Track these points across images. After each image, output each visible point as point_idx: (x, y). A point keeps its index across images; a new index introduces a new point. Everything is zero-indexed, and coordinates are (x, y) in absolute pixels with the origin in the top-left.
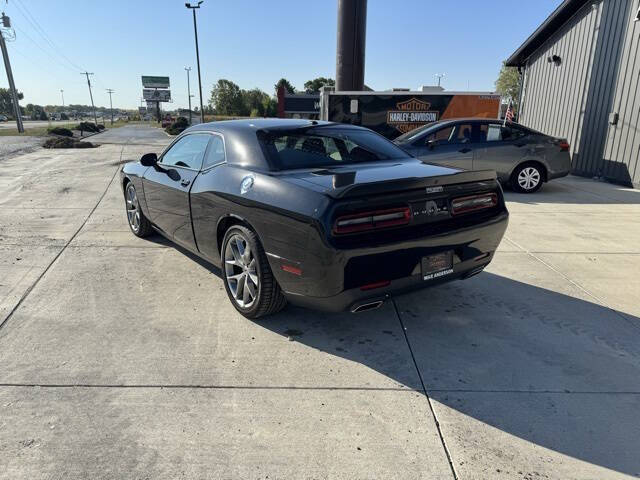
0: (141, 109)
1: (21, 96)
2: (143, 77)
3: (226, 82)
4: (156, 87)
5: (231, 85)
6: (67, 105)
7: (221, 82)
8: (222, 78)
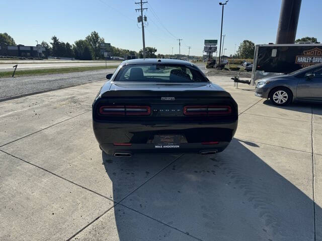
0: (204, 56)
1: (156, 51)
2: (205, 40)
3: (248, 41)
4: (210, 45)
5: (250, 43)
6: (174, 54)
7: (245, 42)
8: (246, 40)
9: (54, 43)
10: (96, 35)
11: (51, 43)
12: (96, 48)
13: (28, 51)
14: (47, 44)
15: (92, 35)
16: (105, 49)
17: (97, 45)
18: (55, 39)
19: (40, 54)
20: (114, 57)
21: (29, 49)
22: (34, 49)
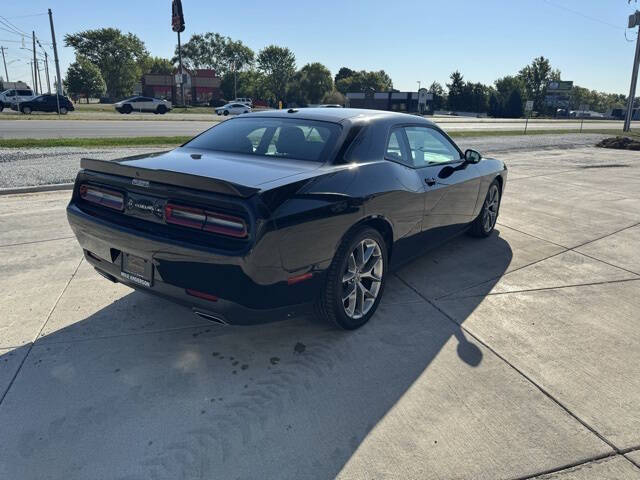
9: (454, 85)
10: (543, 65)
11: (448, 86)
12: (538, 92)
13: (402, 101)
14: (440, 88)
15: (534, 65)
16: (559, 94)
17: (542, 86)
18: (456, 77)
19: (422, 105)
20: (578, 112)
21: (405, 97)
22: (413, 97)
